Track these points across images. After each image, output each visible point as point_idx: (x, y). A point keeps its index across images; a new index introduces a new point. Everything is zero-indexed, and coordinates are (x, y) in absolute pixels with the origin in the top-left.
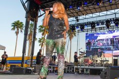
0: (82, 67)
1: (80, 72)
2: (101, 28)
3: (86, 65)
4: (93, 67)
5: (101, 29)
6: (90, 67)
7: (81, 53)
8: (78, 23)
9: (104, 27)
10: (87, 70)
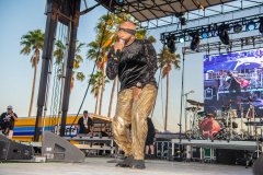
0: (193, 142)
1: (189, 156)
2: (247, 39)
3: (205, 137)
4: (224, 143)
5: (245, 42)
6: (216, 142)
7: (189, 105)
8: (184, 27)
9: (253, 38)
10: (207, 153)
